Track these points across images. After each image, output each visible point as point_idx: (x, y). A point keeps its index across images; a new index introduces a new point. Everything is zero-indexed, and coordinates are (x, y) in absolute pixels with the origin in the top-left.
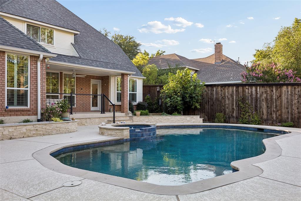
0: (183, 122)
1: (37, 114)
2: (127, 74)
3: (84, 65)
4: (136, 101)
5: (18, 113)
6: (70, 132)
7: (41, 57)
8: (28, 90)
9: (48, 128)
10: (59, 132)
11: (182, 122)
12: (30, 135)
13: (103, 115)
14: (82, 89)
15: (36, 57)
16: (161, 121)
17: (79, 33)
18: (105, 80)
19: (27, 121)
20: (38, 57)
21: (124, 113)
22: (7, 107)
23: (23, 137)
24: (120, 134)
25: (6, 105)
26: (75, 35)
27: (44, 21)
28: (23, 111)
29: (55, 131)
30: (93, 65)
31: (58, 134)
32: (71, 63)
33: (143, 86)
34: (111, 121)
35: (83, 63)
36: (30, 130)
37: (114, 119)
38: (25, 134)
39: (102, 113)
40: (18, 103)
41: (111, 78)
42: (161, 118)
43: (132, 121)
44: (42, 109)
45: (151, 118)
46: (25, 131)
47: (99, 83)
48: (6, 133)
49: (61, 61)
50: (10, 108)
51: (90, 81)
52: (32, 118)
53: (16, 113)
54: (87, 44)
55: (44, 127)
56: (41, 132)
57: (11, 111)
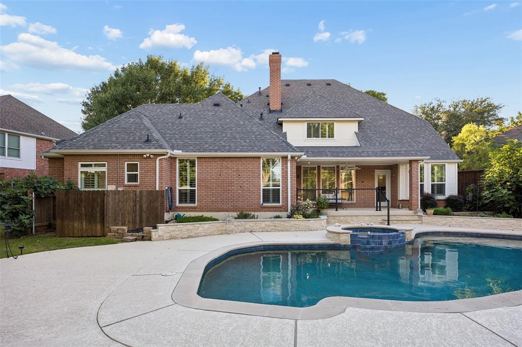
0: (512, 229)
1: (287, 211)
2: (417, 161)
3: (350, 156)
4: (444, 195)
5: (271, 209)
6: (311, 230)
7: (289, 157)
8: (279, 189)
9: (286, 224)
10: (298, 229)
11: (510, 228)
12: (268, 230)
13: (378, 213)
14: (363, 182)
15: (285, 157)
16: (468, 225)
17: (363, 119)
18: (393, 169)
19: (278, 217)
20: (287, 157)
21: (412, 210)
22: (262, 204)
23: (262, 231)
24: (337, 238)
25: (262, 202)
26: (360, 122)
27: (323, 116)
28: (275, 207)
29: (294, 229)
30: (363, 155)
31: (296, 231)
32: (334, 156)
33: (458, 172)
34: (384, 220)
35: (349, 155)
36: (269, 226)
37: (388, 218)
38: (264, 229)
39: (377, 210)
40: (273, 200)
41: (401, 166)
42: (467, 221)
43: (420, 222)
44: (292, 205)
45: (450, 219)
46: (264, 226)
47: (388, 173)
48: (247, 226)
49: (322, 156)
50: (264, 204)
51: (374, 172)
52: (284, 214)
53: (269, 209)
54: (376, 129)
55: (282, 223)
56: (279, 228)
57: (265, 207)
